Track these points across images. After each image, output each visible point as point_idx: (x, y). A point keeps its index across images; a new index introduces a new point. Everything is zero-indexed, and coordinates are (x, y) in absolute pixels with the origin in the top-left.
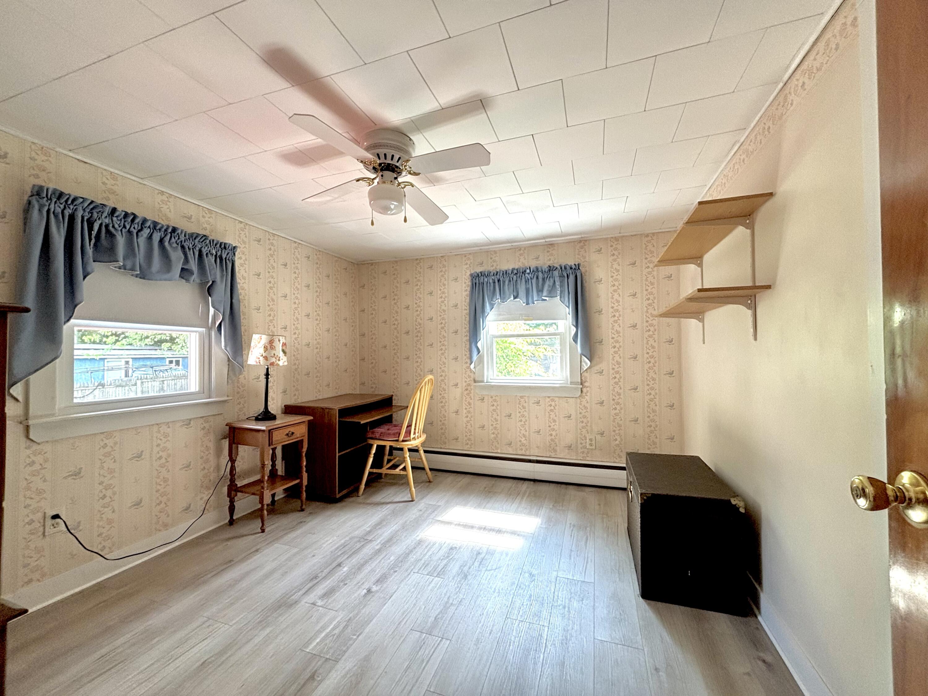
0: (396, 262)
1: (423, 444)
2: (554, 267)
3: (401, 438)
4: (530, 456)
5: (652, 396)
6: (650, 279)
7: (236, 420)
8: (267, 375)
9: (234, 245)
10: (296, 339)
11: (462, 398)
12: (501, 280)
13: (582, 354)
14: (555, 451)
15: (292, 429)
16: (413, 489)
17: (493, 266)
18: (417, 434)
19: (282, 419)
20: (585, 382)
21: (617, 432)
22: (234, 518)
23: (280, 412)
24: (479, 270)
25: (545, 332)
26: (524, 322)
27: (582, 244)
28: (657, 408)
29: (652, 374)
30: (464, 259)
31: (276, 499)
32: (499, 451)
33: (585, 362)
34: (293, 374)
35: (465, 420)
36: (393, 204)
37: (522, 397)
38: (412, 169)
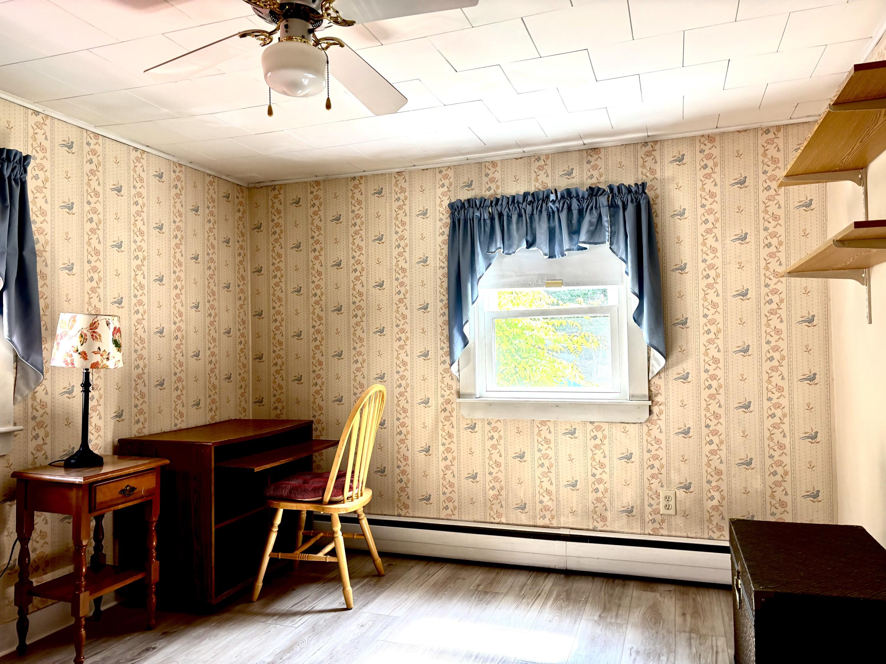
0: (318, 183)
1: (367, 508)
2: (599, 189)
3: (327, 497)
4: (559, 528)
5: (776, 420)
6: (773, 208)
7: (31, 467)
8: (86, 385)
9: (24, 155)
10: (139, 322)
11: (437, 424)
12: (505, 214)
13: (651, 345)
14: (604, 519)
15: (132, 482)
16: (349, 588)
17: (489, 189)
18: (355, 491)
19: (114, 463)
20: (656, 396)
21: (714, 484)
22: (28, 642)
23: (110, 452)
24: (464, 195)
25: (584, 306)
26: (544, 288)
27: (649, 148)
28: (786, 441)
29: (776, 379)
30: (439, 176)
31: (103, 608)
32: (504, 520)
33: (656, 360)
34: (134, 383)
35: (443, 464)
36: (306, 78)
37: (543, 423)
38: (341, 14)
